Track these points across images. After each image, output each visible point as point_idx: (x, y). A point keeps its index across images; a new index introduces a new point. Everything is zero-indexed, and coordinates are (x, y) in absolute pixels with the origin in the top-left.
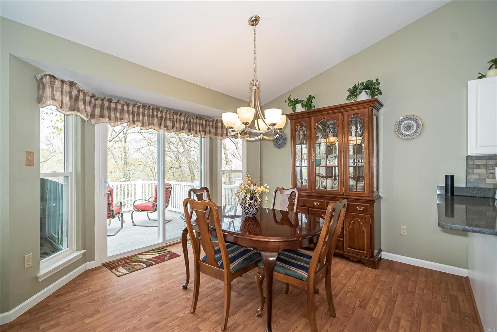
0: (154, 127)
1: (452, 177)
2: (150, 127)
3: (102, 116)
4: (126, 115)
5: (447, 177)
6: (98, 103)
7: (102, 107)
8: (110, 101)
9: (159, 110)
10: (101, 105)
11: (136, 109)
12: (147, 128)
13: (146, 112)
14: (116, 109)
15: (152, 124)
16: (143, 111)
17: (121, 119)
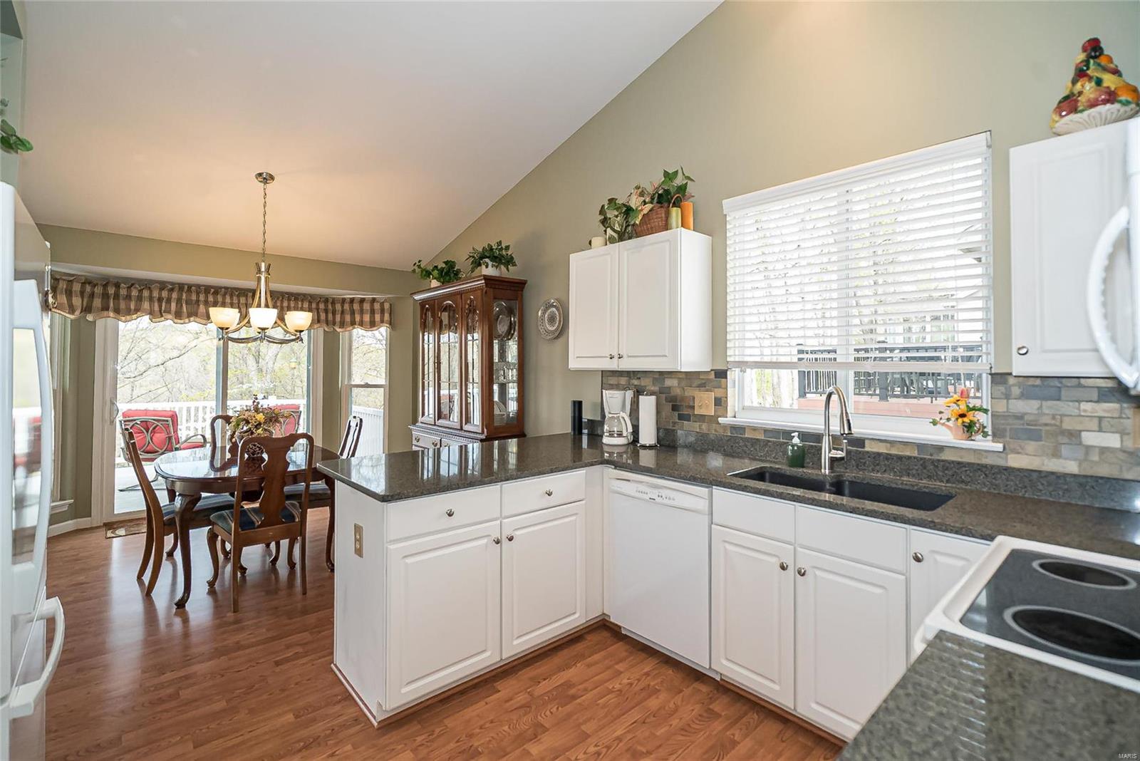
0: (198, 320)
1: (580, 403)
2: (192, 319)
3: (105, 308)
4: (146, 305)
5: (574, 402)
6: (98, 290)
7: (105, 296)
8: (117, 286)
9: (209, 293)
10: (103, 294)
11: (165, 294)
12: (187, 320)
13: (184, 297)
14: (128, 297)
15: (196, 315)
16: (178, 295)
17: (137, 310)
